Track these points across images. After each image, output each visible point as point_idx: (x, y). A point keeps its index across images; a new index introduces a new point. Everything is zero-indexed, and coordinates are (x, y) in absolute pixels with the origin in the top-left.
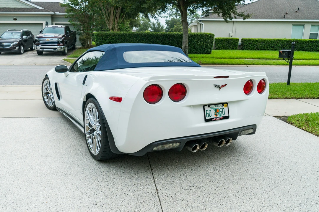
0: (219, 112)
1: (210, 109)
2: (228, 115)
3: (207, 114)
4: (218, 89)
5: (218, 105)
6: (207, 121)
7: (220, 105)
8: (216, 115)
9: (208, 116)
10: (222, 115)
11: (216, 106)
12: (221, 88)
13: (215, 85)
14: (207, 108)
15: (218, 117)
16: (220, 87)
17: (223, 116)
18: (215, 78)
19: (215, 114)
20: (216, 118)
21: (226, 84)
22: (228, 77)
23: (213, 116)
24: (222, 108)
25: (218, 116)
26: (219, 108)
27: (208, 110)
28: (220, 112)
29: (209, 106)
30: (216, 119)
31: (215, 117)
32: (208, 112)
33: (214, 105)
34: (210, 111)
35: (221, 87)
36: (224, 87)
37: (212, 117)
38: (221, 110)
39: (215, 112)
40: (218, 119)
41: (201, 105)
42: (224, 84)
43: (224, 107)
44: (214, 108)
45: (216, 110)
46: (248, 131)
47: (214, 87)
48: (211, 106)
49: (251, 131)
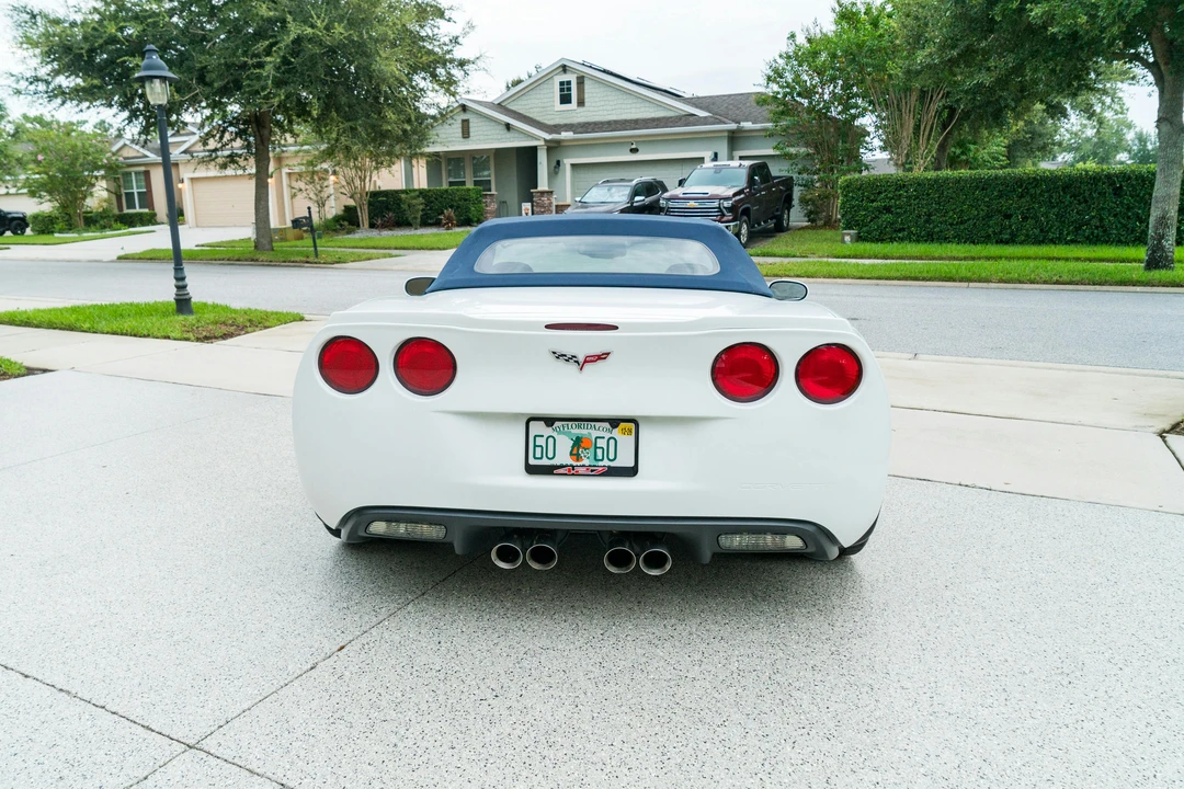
0: (592, 449)
1: (555, 434)
2: (632, 464)
3: (538, 450)
4: (573, 367)
5: (593, 424)
6: (532, 470)
7: (598, 424)
8: (575, 455)
9: (538, 455)
10: (602, 460)
11: (579, 427)
12: (588, 367)
13: (554, 353)
14: (538, 428)
15: (583, 466)
16: (581, 360)
17: (606, 463)
18: (547, 327)
19: (571, 454)
20: (573, 467)
21: (608, 354)
22: (616, 328)
23: (563, 457)
24: (607, 435)
25: (586, 462)
26: (595, 434)
27: (542, 436)
28: (596, 448)
29: (549, 421)
31: (569, 461)
32: (541, 441)
33: (570, 423)
34: (551, 441)
35: (585, 362)
36: (600, 363)
37: (555, 462)
38: (601, 443)
39: (573, 447)
40: (582, 471)
41: (515, 417)
42: (598, 351)
43: (616, 433)
44: (572, 431)
45: (578, 438)
46: (769, 538)
47: (552, 357)
48: (557, 424)
49: (793, 542)
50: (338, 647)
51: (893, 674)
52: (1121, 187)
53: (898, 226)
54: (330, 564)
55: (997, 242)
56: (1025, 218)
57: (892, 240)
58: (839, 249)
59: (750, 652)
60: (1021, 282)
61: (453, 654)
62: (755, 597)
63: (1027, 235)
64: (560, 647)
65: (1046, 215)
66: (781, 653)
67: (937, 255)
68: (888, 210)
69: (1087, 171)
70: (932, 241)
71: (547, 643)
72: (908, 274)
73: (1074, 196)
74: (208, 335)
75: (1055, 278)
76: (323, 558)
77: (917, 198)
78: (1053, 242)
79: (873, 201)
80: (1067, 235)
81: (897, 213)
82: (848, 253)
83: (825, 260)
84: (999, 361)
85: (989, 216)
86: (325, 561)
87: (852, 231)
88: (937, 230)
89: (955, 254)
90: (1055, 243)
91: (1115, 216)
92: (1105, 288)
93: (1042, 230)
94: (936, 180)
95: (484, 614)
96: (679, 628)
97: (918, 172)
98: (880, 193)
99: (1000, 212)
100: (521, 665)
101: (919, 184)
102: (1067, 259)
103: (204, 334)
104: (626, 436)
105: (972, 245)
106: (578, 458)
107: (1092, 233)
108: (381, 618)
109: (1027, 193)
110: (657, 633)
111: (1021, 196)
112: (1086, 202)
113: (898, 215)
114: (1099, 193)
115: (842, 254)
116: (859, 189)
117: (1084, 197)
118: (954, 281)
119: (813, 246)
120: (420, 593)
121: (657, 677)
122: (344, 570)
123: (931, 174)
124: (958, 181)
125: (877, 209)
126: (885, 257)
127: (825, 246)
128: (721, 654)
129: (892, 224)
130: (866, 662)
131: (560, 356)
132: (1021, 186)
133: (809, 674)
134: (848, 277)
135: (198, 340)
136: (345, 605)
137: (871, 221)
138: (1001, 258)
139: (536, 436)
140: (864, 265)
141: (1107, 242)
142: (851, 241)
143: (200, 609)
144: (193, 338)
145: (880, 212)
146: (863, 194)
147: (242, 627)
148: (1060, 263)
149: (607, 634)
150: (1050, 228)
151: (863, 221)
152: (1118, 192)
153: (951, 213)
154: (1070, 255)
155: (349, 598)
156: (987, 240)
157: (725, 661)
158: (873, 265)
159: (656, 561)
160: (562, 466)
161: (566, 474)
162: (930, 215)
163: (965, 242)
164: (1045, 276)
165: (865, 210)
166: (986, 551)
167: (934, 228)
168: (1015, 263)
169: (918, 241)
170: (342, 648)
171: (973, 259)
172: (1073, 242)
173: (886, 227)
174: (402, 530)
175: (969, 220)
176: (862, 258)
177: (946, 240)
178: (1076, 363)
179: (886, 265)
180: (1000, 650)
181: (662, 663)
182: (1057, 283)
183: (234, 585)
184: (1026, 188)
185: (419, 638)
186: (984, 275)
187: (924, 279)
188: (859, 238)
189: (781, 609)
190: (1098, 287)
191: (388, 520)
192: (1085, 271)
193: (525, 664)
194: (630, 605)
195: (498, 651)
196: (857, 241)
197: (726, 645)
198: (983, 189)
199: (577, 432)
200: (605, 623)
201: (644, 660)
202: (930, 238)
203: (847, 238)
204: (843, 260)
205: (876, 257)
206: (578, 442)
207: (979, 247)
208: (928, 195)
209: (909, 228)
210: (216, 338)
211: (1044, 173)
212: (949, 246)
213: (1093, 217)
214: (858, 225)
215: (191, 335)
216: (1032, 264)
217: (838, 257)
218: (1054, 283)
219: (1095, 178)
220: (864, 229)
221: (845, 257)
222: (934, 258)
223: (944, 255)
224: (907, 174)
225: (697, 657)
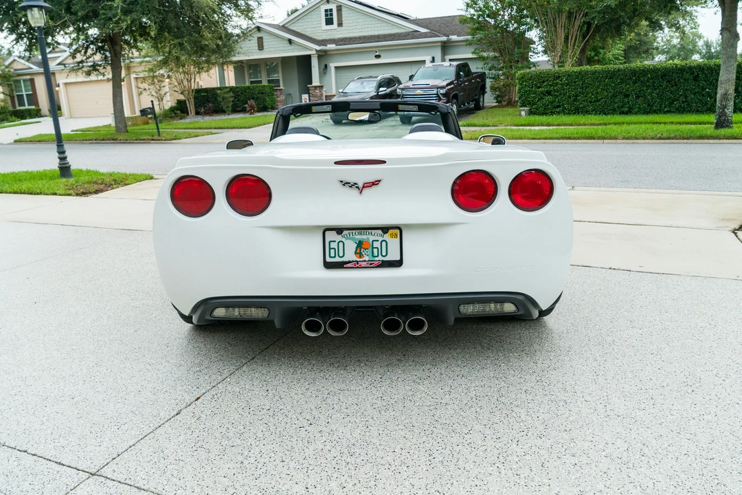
0: (370, 249)
1: (343, 240)
2: (398, 258)
3: (332, 251)
4: (355, 192)
5: (370, 231)
6: (328, 266)
7: (373, 231)
8: (358, 253)
9: (332, 255)
10: (378, 256)
11: (361, 234)
12: (366, 191)
13: (341, 181)
14: (331, 236)
15: (365, 261)
16: (361, 185)
17: (380, 258)
18: (336, 163)
19: (356, 253)
20: (357, 262)
21: (379, 181)
22: (384, 162)
23: (350, 255)
24: (380, 239)
25: (366, 258)
26: (371, 238)
27: (335, 241)
28: (373, 248)
29: (339, 230)
30: (356, 265)
31: (355, 258)
32: (334, 245)
33: (354, 232)
34: (341, 244)
35: (364, 187)
36: (374, 188)
37: (345, 259)
38: (377, 245)
39: (357, 248)
40: (364, 264)
41: (318, 227)
42: (371, 179)
43: (387, 237)
44: (356, 237)
45: (360, 241)
46: (492, 305)
47: (340, 185)
48: (345, 232)
49: (509, 308)
50: (195, 398)
51: (578, 392)
52: (698, 74)
53: (556, 104)
54: (185, 342)
55: (620, 113)
56: (638, 97)
57: (552, 113)
58: (518, 120)
59: (482, 384)
60: (637, 139)
61: (277, 398)
62: (482, 347)
63: (639, 108)
64: (352, 388)
65: (651, 93)
66: (503, 384)
67: (582, 122)
68: (549, 93)
69: (676, 65)
70: (578, 113)
71: (342, 386)
72: (564, 136)
73: (669, 81)
74: (85, 191)
75: (658, 136)
76: (180, 338)
77: (568, 84)
78: (655, 112)
79: (539, 88)
80: (665, 107)
81: (555, 95)
82: (524, 123)
83: (509, 127)
84: (628, 189)
85: (614, 96)
86: (181, 340)
87: (526, 108)
88: (581, 106)
89: (593, 121)
90: (657, 113)
91: (695, 94)
92: (690, 141)
93: (649, 105)
94: (580, 73)
95: (297, 369)
96: (433, 370)
97: (568, 67)
98: (544, 82)
99: (621, 93)
100: (326, 402)
101: (569, 76)
102: (665, 123)
103: (82, 190)
104: (394, 239)
105: (604, 115)
106: (361, 255)
107: (681, 106)
108: (224, 376)
109: (639, 80)
110: (419, 375)
111: (635, 83)
112: (676, 85)
113: (556, 96)
114: (685, 80)
115: (520, 124)
116: (530, 80)
117: (675, 82)
118: (594, 139)
119: (501, 118)
120: (251, 358)
121: (421, 404)
122: (196, 345)
123: (577, 69)
124: (594, 73)
125: (542, 93)
126: (549, 125)
127: (509, 119)
128: (463, 386)
129: (552, 102)
130: (560, 385)
131: (345, 184)
132: (635, 76)
133: (523, 396)
134: (525, 138)
135: (77, 195)
136: (198, 369)
137: (538, 101)
138: (623, 123)
139: (330, 242)
140: (535, 130)
141: (690, 112)
142: (526, 115)
143: (93, 378)
144: (74, 194)
145: (544, 95)
146: (532, 82)
147: (124, 389)
148: (662, 126)
149: (384, 378)
150: (654, 103)
151: (533, 101)
152: (696, 79)
153: (590, 95)
154: (667, 120)
155: (200, 365)
156: (613, 112)
157: (466, 391)
158: (541, 130)
159: (417, 325)
160: (349, 262)
161: (353, 268)
162: (576, 96)
163: (600, 114)
164: (652, 134)
165: (534, 93)
166: (631, 310)
167: (580, 104)
168: (633, 126)
169: (569, 114)
170: (198, 398)
171: (606, 124)
172: (668, 112)
173: (548, 105)
174: (236, 313)
175: (602, 98)
176: (533, 126)
177: (588, 112)
178: (676, 189)
179: (549, 130)
180: (647, 373)
181: (423, 394)
182: (660, 138)
183: (116, 361)
184: (638, 77)
185: (253, 388)
186: (613, 135)
187: (574, 139)
188: (531, 113)
189: (501, 355)
190: (686, 141)
191: (227, 306)
192: (677, 130)
193: (329, 401)
194: (399, 358)
195: (309, 394)
196: (530, 115)
197: (466, 380)
198: (610, 78)
199: (359, 237)
200: (382, 371)
201: (411, 393)
202: (577, 111)
203: (523, 113)
204: (521, 128)
205: (542, 125)
206: (360, 245)
207: (609, 117)
208: (575, 82)
209: (563, 105)
210: (91, 193)
211: (649, 66)
212: (590, 116)
213: (681, 95)
214: (530, 104)
215: (72, 192)
216: (643, 126)
217: (518, 126)
218: (658, 139)
219: (681, 69)
220: (534, 106)
221: (522, 126)
222: (580, 125)
223: (587, 122)
224: (560, 69)
225: (447, 389)
